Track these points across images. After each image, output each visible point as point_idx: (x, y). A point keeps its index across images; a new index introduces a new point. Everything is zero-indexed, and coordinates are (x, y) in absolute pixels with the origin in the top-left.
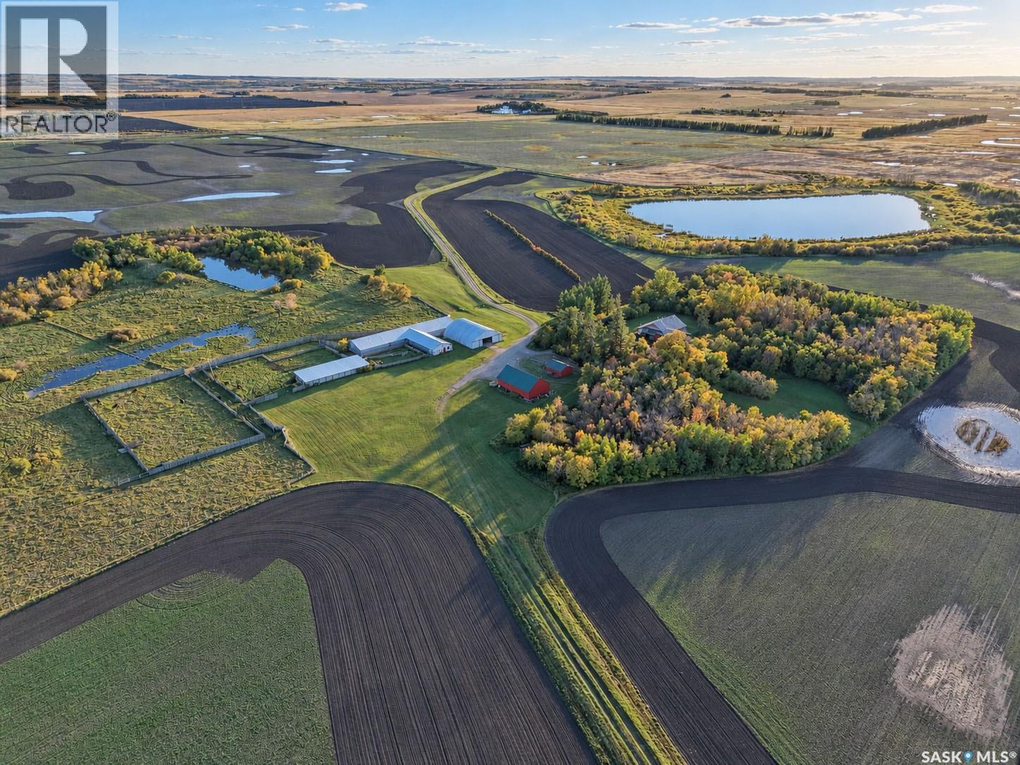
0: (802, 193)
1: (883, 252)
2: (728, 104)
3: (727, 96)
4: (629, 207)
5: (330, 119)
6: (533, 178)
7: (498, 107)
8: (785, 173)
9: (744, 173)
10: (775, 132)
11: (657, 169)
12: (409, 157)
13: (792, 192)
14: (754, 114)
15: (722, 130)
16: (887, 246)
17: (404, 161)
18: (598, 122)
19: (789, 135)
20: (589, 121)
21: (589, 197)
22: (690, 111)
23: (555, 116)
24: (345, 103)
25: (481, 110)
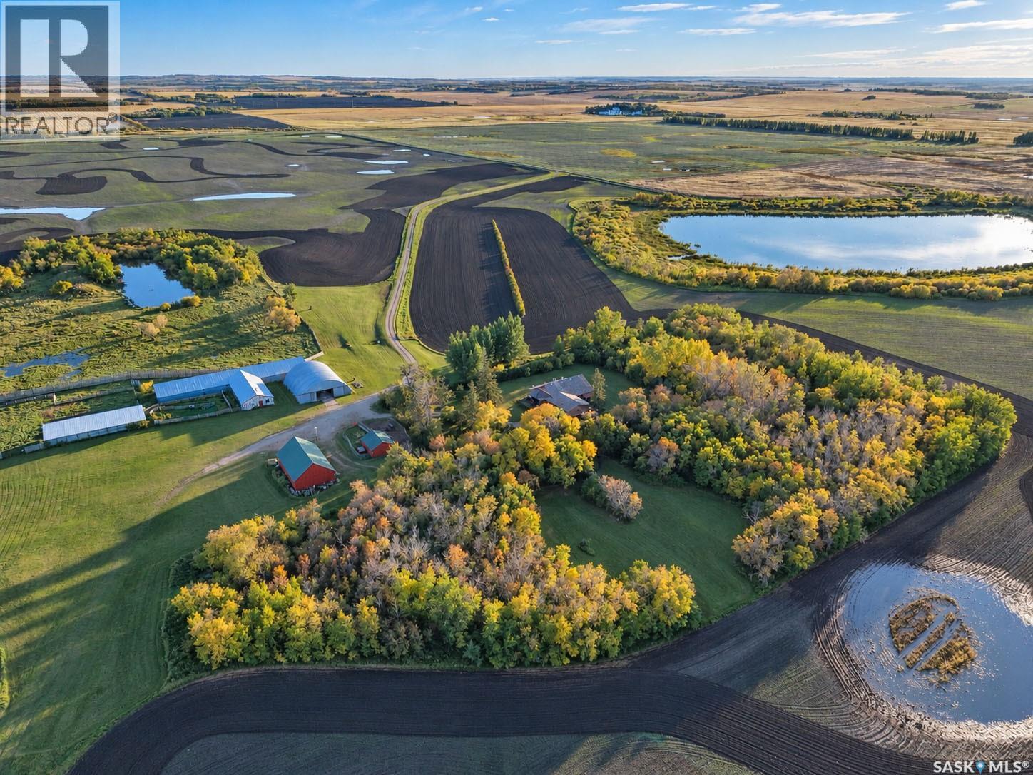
0: (893, 209)
1: (951, 294)
2: (868, 107)
3: (872, 98)
4: (665, 221)
5: (429, 118)
6: (581, 184)
7: (609, 108)
8: (887, 185)
9: (837, 183)
10: (907, 136)
11: (734, 177)
12: (466, 159)
13: (880, 208)
14: (892, 117)
15: (845, 134)
16: (961, 285)
17: (460, 163)
18: (708, 125)
19: (923, 139)
20: (696, 123)
21: (627, 208)
22: (820, 113)
23: (661, 119)
24: (456, 104)
25: (590, 111)
